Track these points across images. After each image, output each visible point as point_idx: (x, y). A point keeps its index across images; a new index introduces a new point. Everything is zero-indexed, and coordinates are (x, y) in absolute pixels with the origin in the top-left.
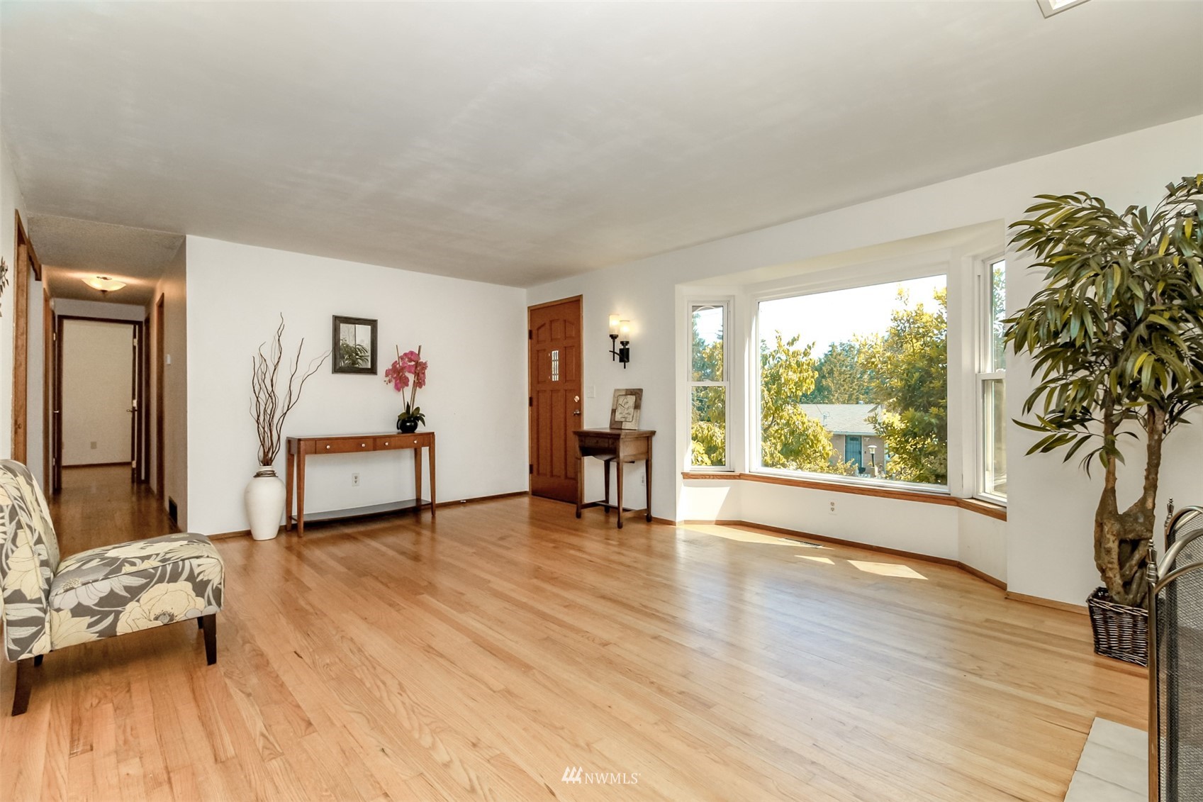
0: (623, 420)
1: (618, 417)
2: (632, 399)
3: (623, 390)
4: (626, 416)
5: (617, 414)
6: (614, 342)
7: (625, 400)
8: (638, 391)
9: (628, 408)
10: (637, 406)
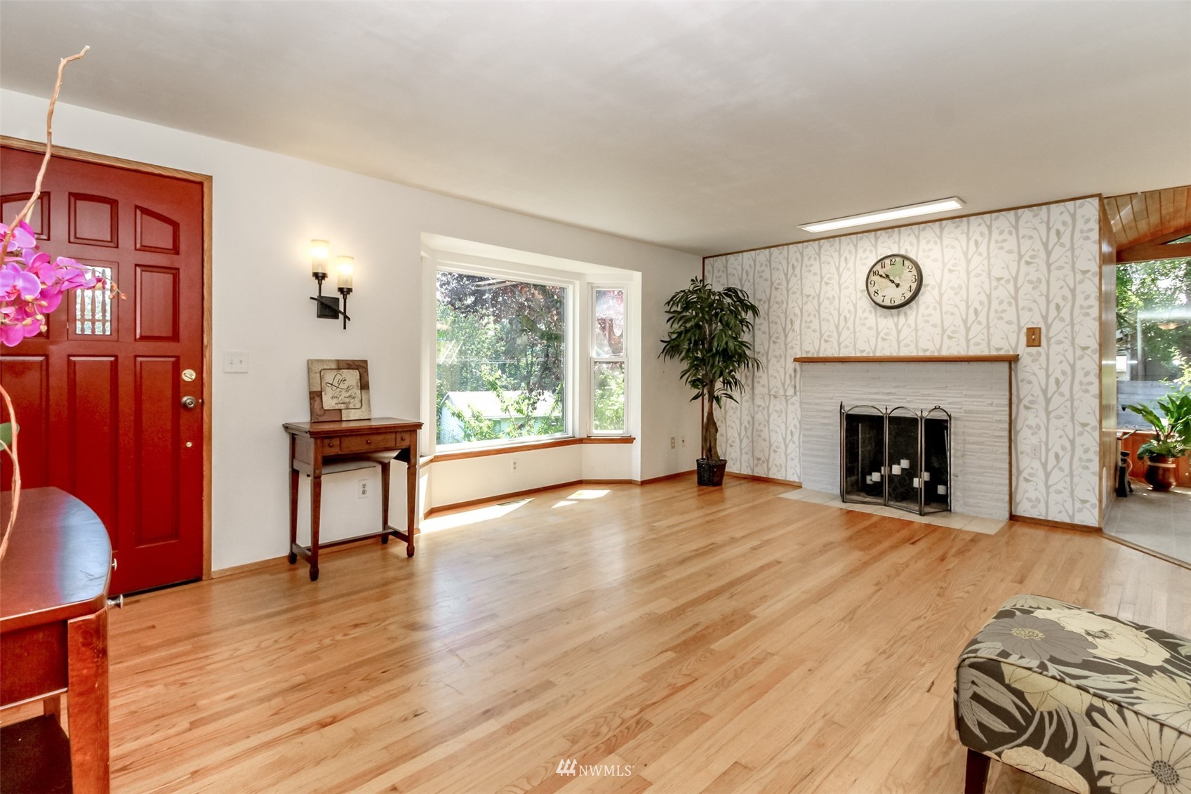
0: (342, 406)
1: (329, 403)
2: (352, 377)
3: (332, 361)
4: (347, 400)
5: (325, 398)
6: (320, 285)
7: (339, 377)
8: (361, 364)
9: (348, 389)
10: (364, 386)
